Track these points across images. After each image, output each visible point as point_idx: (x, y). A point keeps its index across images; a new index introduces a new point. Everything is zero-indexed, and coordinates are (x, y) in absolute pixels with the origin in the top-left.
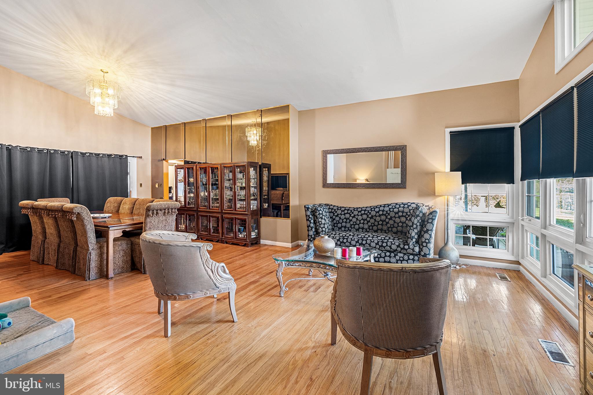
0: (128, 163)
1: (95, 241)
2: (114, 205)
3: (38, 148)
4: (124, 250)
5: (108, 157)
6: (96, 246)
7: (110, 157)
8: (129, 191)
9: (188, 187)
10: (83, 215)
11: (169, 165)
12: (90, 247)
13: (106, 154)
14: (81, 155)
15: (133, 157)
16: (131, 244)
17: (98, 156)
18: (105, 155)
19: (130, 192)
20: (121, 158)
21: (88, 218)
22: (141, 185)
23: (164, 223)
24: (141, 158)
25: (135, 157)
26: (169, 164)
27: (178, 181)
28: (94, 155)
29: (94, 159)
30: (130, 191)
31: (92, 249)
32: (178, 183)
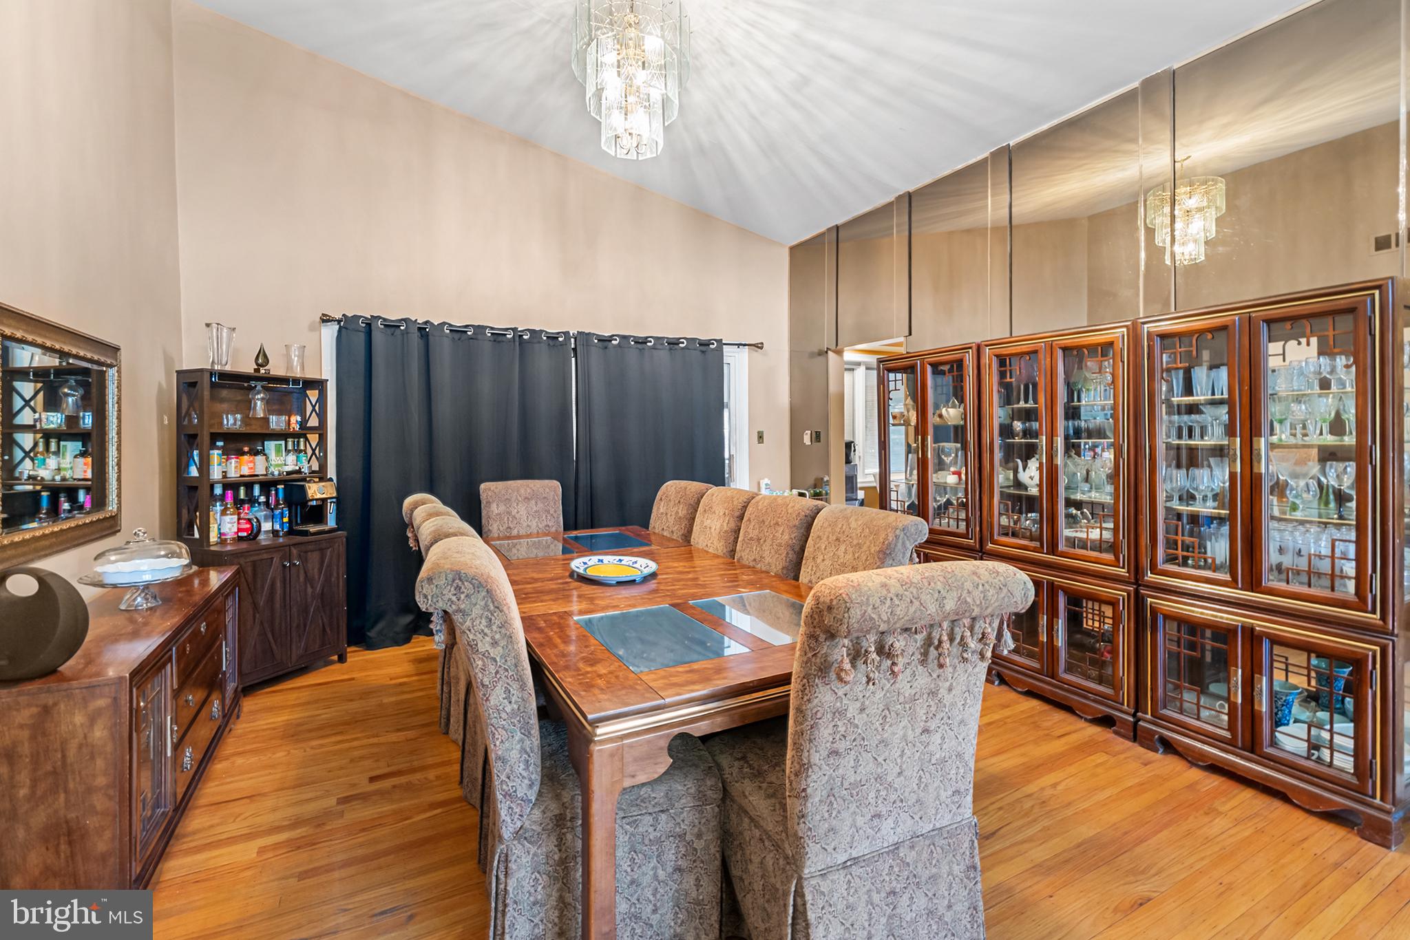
0: (725, 367)
1: (531, 786)
2: (677, 513)
3: (492, 328)
4: (682, 836)
5: (671, 349)
6: (537, 814)
7: (676, 346)
8: (727, 456)
9: (935, 443)
10: (468, 623)
11: (846, 369)
12: (508, 819)
13: (664, 338)
14: (600, 343)
15: (739, 345)
16: (723, 800)
17: (644, 345)
18: (661, 341)
19: (729, 459)
20: (703, 348)
21: (495, 643)
22: (761, 437)
23: (921, 713)
24: (761, 348)
25: (745, 345)
26: (846, 366)
27: (891, 421)
28: (633, 343)
29: (632, 356)
30: (730, 455)
31: (518, 834)
32: (892, 428)
